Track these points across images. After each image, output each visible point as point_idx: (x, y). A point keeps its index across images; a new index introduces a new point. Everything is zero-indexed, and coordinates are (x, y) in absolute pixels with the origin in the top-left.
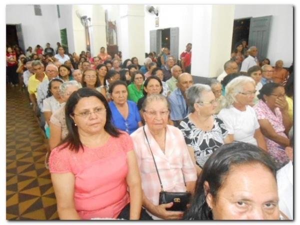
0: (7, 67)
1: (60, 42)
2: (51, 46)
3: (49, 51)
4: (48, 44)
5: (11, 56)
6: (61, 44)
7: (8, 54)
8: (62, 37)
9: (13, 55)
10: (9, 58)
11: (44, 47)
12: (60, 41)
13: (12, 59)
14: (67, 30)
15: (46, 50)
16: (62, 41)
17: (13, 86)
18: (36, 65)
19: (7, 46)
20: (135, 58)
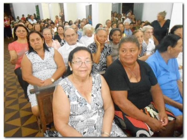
0: (4, 28)
4: (29, 15)
5: (7, 21)
6: (36, 15)
7: (5, 20)
9: (8, 20)
10: (6, 22)
13: (7, 23)
14: (39, 6)
15: (27, 18)
16: (37, 13)
17: (9, 38)
19: (4, 16)
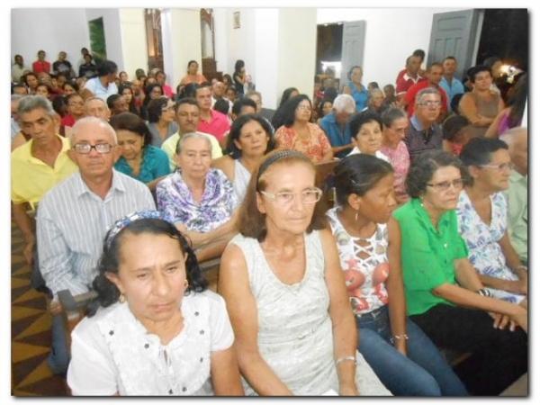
1: (89, 48)
2: (68, 59)
3: (63, 69)
4: (63, 55)
6: (90, 52)
8: (92, 38)
11: (52, 58)
12: (88, 45)
14: (105, 22)
15: (56, 65)
16: (93, 46)
18: (28, 110)
20: (294, 89)
